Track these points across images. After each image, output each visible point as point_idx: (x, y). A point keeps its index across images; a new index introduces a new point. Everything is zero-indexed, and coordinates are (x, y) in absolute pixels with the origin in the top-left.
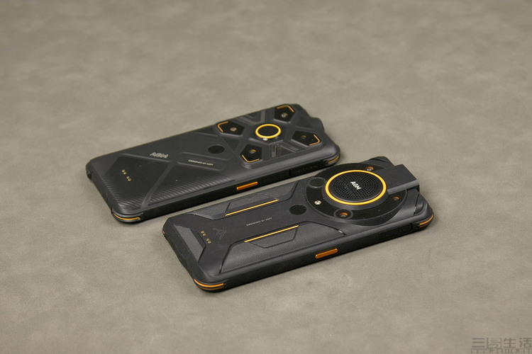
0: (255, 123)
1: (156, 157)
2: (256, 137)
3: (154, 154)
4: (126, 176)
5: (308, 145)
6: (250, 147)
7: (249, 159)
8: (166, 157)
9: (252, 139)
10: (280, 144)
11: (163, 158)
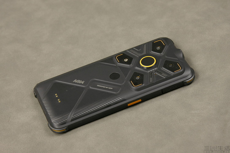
0: (140, 55)
1: (76, 83)
2: (140, 66)
3: (75, 81)
4: (57, 98)
5: (173, 72)
6: (136, 74)
7: (136, 84)
8: (83, 83)
9: (137, 68)
10: (156, 71)
11: (81, 84)
